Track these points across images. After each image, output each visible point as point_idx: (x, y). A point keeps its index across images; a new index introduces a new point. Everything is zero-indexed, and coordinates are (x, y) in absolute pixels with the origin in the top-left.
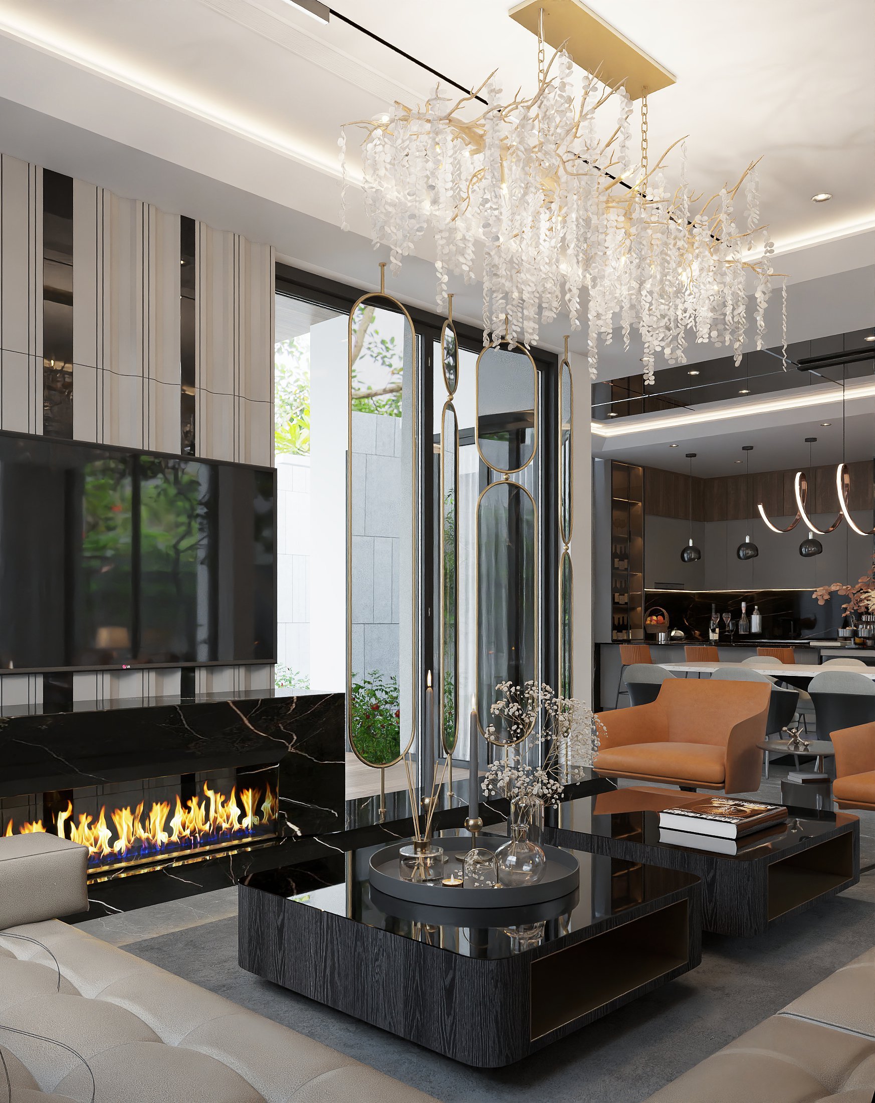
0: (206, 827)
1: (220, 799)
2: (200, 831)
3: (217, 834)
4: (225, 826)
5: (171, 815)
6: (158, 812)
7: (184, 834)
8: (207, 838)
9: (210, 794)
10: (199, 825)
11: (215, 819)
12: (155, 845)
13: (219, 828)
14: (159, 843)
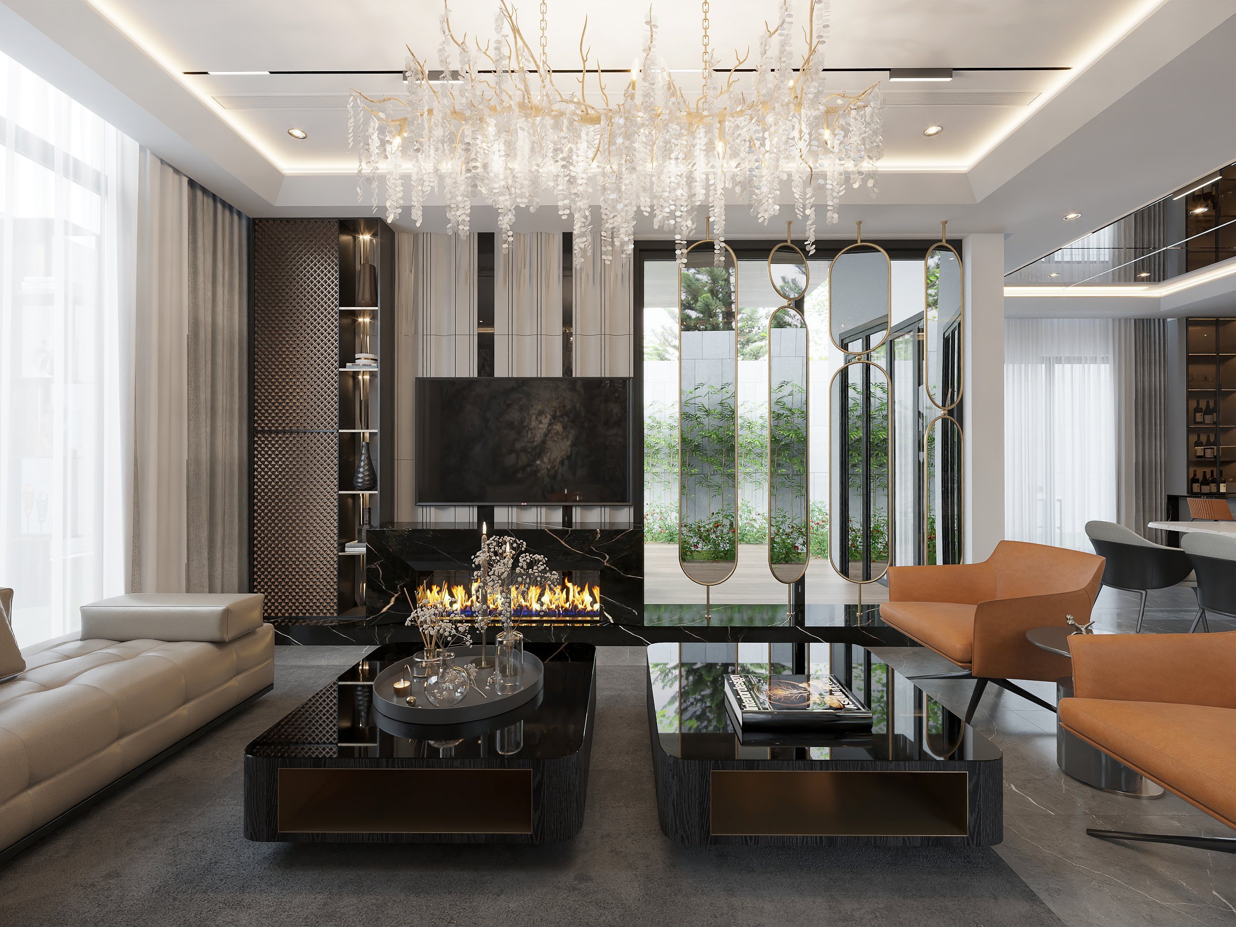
0: (567, 605)
1: (577, 589)
2: (562, 607)
3: (574, 611)
4: (580, 607)
5: (542, 594)
6: (534, 592)
7: (551, 607)
8: (566, 612)
9: (569, 585)
10: (562, 603)
11: (573, 601)
12: (531, 611)
13: (576, 607)
14: (534, 610)
